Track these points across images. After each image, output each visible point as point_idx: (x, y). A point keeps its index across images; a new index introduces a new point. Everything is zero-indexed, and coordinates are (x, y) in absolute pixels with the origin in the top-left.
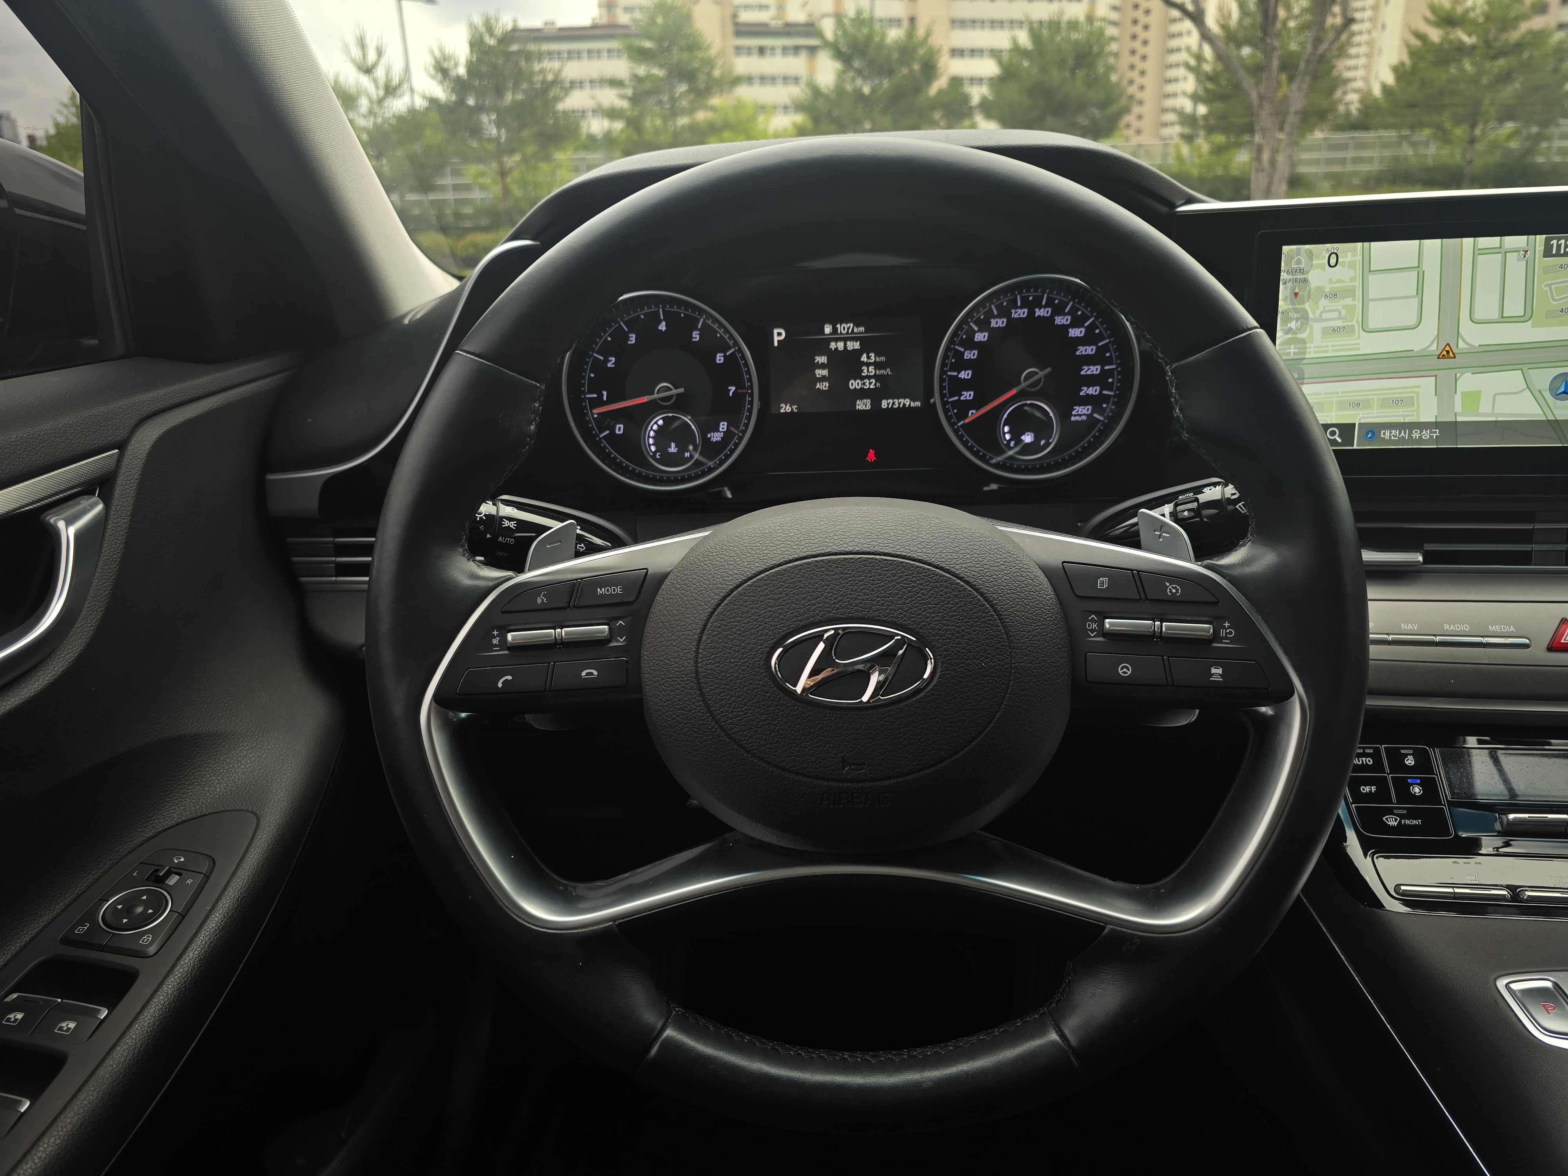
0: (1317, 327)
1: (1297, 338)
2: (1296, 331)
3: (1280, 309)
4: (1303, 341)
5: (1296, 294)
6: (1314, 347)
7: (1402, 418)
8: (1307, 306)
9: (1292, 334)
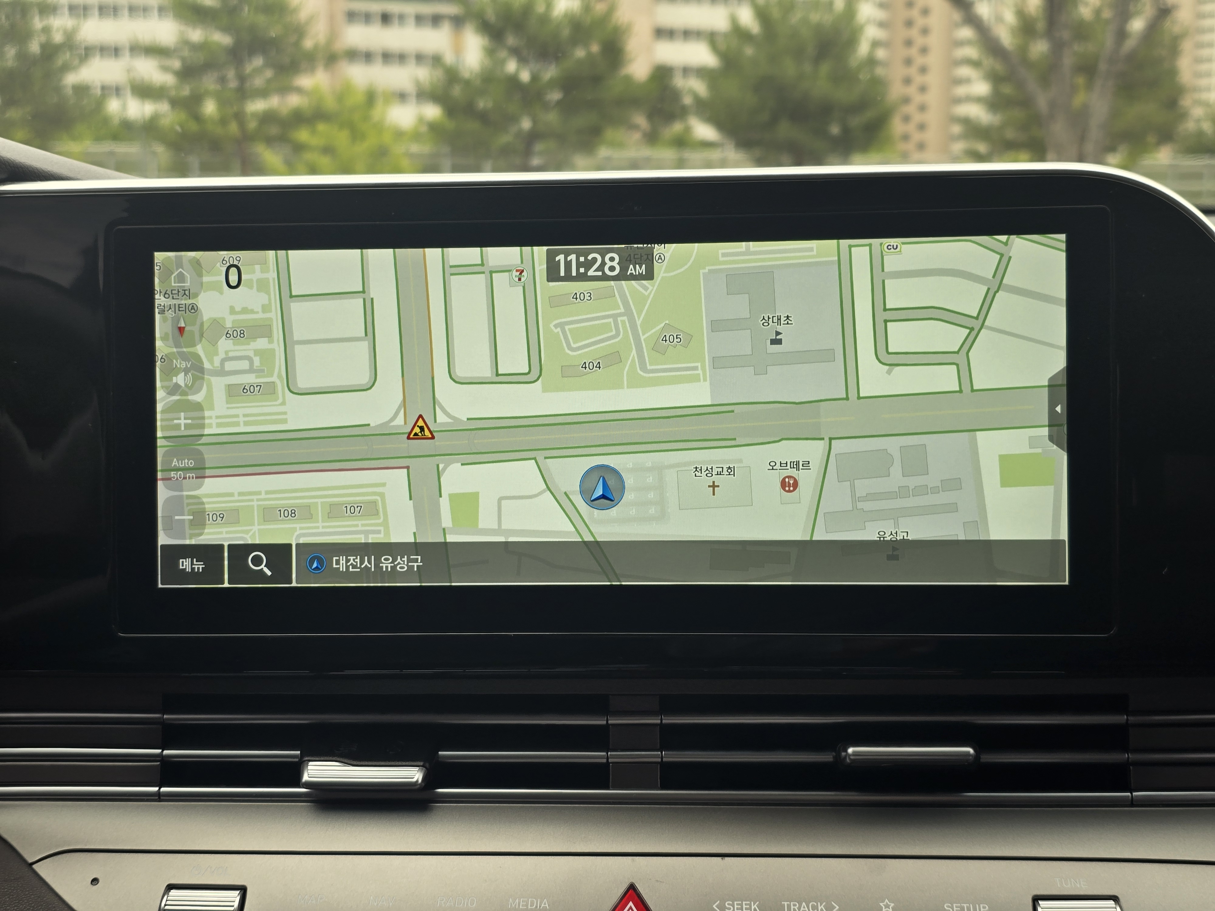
0: (218, 384)
1: (188, 400)
2: (187, 390)
3: (159, 354)
4: (198, 407)
5: (181, 330)
6: (217, 417)
7: (362, 536)
8: (199, 349)
9: (181, 395)
